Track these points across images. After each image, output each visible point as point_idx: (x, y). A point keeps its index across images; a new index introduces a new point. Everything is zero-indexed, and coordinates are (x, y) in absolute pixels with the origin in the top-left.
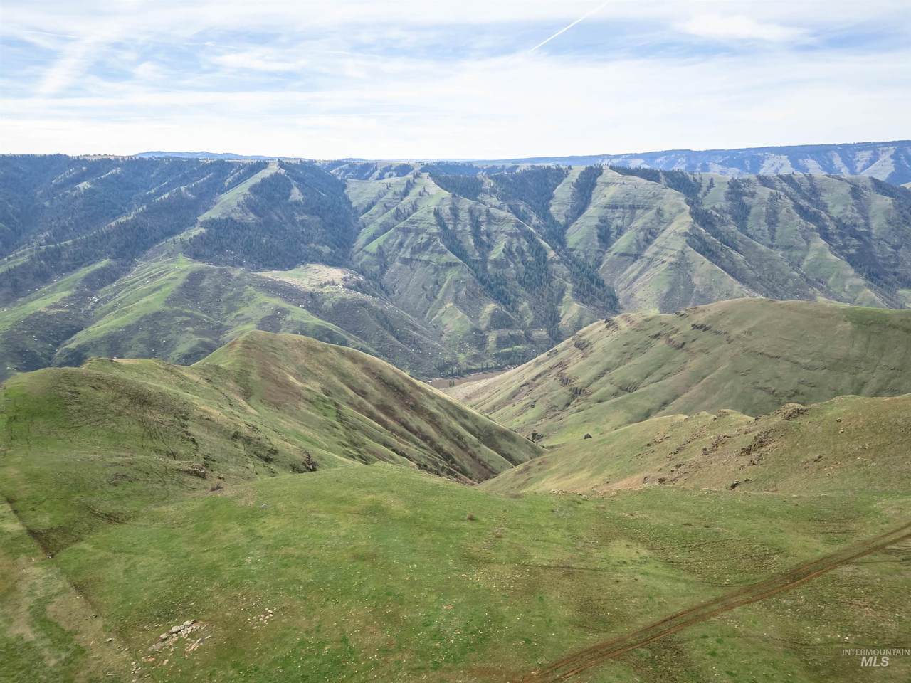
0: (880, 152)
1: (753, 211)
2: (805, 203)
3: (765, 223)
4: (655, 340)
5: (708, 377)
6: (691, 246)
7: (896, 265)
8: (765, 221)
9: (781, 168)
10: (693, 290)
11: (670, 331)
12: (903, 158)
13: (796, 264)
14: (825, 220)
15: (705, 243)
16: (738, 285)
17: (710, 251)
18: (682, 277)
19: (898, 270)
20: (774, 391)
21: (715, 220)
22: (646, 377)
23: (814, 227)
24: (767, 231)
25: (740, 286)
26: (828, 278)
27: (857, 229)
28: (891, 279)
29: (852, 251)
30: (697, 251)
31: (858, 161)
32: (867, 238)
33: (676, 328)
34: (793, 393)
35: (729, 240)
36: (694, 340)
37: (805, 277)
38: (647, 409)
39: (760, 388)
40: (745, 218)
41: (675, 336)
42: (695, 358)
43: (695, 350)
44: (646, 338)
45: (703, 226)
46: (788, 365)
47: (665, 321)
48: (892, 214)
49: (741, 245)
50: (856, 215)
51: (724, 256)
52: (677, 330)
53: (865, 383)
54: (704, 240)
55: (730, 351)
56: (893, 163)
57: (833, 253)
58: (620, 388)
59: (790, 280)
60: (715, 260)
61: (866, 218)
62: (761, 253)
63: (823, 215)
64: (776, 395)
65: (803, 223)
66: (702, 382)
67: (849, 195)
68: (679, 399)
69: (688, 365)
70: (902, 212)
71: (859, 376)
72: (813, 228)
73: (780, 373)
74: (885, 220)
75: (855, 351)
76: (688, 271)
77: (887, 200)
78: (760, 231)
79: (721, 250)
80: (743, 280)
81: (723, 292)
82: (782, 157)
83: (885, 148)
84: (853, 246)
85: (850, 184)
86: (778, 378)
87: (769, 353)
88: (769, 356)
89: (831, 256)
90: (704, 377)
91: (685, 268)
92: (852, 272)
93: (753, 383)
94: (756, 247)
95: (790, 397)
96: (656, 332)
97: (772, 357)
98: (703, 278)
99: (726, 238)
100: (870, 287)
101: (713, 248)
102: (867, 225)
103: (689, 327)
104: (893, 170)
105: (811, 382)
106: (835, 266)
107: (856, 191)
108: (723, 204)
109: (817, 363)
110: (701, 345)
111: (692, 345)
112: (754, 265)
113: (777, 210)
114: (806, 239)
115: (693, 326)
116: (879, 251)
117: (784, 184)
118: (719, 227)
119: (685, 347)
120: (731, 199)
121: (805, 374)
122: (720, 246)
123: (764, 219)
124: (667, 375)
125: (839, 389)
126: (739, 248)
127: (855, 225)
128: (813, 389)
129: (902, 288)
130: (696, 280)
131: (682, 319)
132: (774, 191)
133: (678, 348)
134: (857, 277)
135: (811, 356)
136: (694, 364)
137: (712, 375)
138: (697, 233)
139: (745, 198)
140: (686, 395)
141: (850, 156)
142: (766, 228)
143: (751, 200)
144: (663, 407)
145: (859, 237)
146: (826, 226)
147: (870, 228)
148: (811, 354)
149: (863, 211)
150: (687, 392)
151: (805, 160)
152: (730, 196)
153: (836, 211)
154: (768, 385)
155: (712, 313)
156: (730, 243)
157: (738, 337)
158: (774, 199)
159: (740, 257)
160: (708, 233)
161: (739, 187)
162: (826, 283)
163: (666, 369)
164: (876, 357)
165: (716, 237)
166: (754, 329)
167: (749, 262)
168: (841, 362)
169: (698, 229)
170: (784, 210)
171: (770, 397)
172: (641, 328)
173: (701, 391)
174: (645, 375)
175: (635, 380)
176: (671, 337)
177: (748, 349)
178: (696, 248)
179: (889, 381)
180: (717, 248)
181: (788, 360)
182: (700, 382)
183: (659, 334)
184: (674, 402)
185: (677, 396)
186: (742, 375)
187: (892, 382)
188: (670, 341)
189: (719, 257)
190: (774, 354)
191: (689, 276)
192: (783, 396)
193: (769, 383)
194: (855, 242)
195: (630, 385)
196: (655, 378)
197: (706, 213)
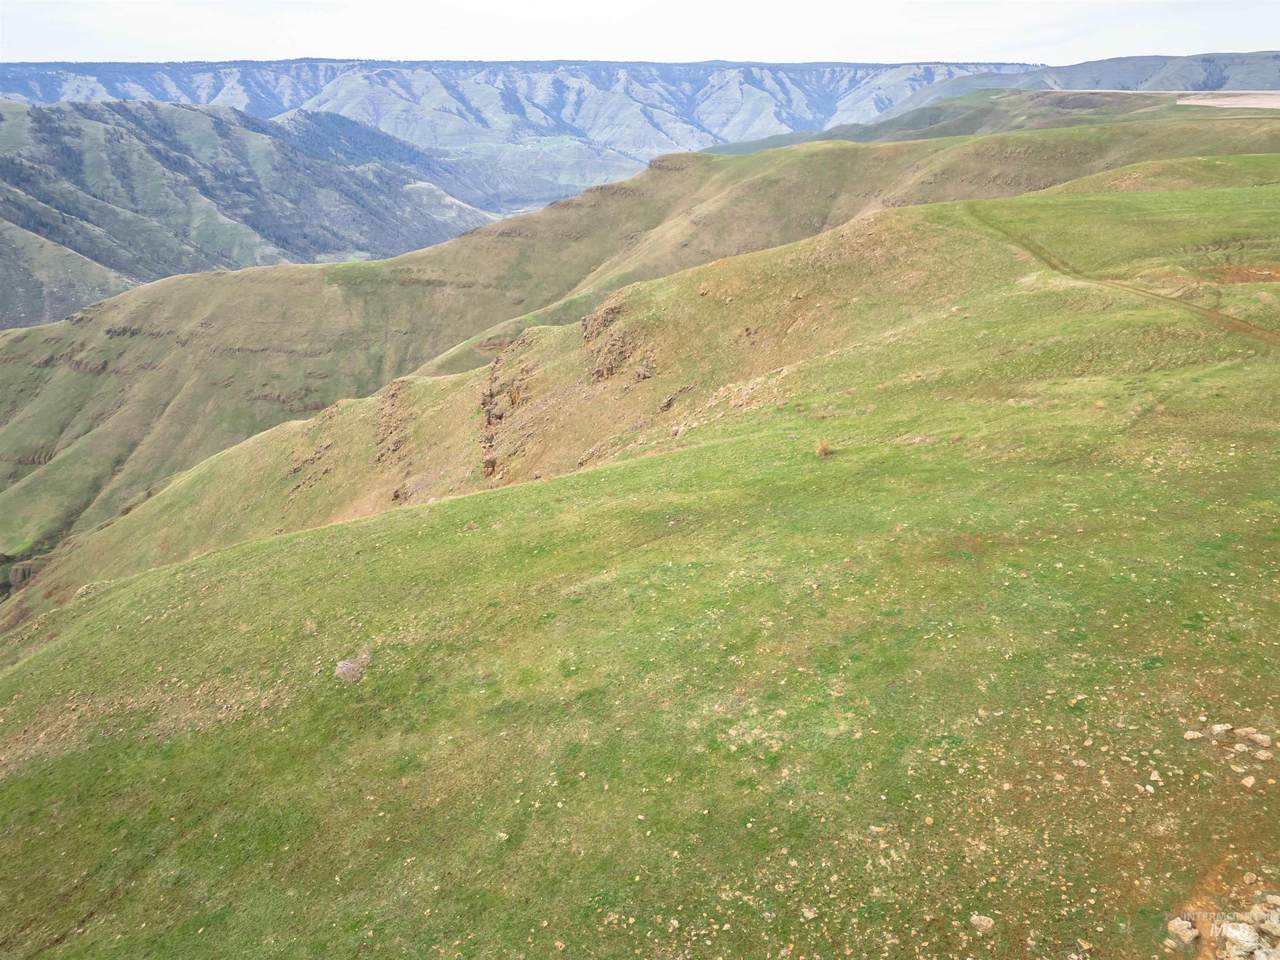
0: (223, 76)
1: (88, 158)
2: (160, 146)
3: (114, 178)
4: (47, 370)
5: (172, 404)
6: (10, 220)
7: (302, 225)
8: (113, 174)
9: (92, 95)
10: (41, 292)
11: (69, 350)
12: (253, 84)
13: (183, 233)
14: (196, 168)
15: (31, 214)
16: (112, 274)
17: (44, 225)
18: (13, 272)
19: (307, 230)
20: (279, 396)
21: (31, 175)
22: (61, 432)
23: (186, 179)
24: (121, 189)
25: (117, 275)
26: (230, 250)
27: (240, 179)
28: (301, 242)
29: (246, 211)
30: (23, 226)
31: (198, 87)
32: (256, 191)
33: (79, 342)
34: (303, 392)
35: (70, 205)
36: (120, 355)
37: (201, 251)
38: (90, 479)
39: (258, 398)
40: (80, 171)
41: (82, 355)
42: (137, 381)
43: (130, 369)
44: (30, 369)
45: (17, 185)
46: (283, 357)
47: (53, 335)
48: (276, 157)
49: (91, 211)
50: (233, 160)
51: (72, 232)
52: (83, 345)
53: (381, 357)
54: (30, 209)
55: (191, 357)
56: (244, 91)
57: (224, 215)
58: (20, 462)
59: (184, 258)
60: (60, 240)
61: (247, 164)
62: (127, 222)
63: (192, 161)
64: (284, 402)
65: (169, 174)
66: (166, 414)
67: (214, 132)
68: (140, 448)
69: (129, 395)
70: (286, 155)
71: (372, 351)
72: (185, 181)
73: (277, 370)
74: (269, 166)
75: (357, 321)
76: (21, 263)
77: (263, 138)
78: (111, 190)
79: (64, 222)
80: (115, 265)
81: (93, 289)
82: (89, 78)
83: (228, 71)
84: (246, 204)
85: (211, 116)
86: (278, 377)
87: (251, 346)
88: (252, 351)
89: (223, 219)
90: (166, 405)
91: (13, 257)
92: (257, 238)
93: (247, 393)
94: (115, 214)
95: (301, 398)
96: (45, 356)
97: (256, 351)
98: (52, 271)
99: (63, 202)
100: (285, 255)
101: (50, 221)
102: (250, 173)
103: (102, 335)
104: (247, 101)
105: (320, 372)
106: (234, 232)
107: (220, 126)
108: (33, 149)
109: (318, 346)
110: (138, 358)
111: (122, 362)
112: (124, 240)
113: (123, 156)
114: (182, 197)
115: (108, 332)
116: (277, 209)
117: (117, 116)
118: (43, 185)
119: (110, 367)
120: (44, 141)
121: (310, 364)
122: (60, 216)
123: (109, 171)
124: (99, 418)
125: (357, 372)
126: (90, 217)
127: (237, 175)
128: (327, 380)
129: (319, 253)
130: (41, 275)
131: (82, 327)
132: (108, 126)
133: (99, 373)
134: (267, 245)
135: (308, 338)
136: (140, 389)
137: (178, 397)
138: (11, 198)
139: (66, 139)
140: (148, 439)
141: (186, 80)
142: (118, 184)
143: (77, 140)
144: (117, 468)
145: (247, 191)
146: (200, 177)
147: (255, 178)
148: (306, 335)
149: (240, 153)
150: (149, 433)
151: (126, 84)
152: (39, 134)
153: (206, 154)
154: (267, 390)
155: (133, 307)
156: (69, 208)
157: (193, 334)
158: (113, 138)
159: (98, 231)
160: (30, 197)
161: (49, 120)
162: (230, 257)
163: (92, 409)
164: (381, 323)
165: (47, 202)
166: (213, 317)
167: (116, 237)
168: (345, 338)
169: (9, 191)
170: (135, 157)
171: (277, 406)
172: (12, 356)
173: (171, 425)
174: (58, 430)
175: (43, 441)
176: (77, 358)
177: (218, 347)
178: (19, 222)
179: (406, 348)
180: (55, 219)
181: (279, 351)
182: (162, 413)
183: (52, 358)
184: (135, 454)
185: (134, 445)
186: (226, 386)
187: (411, 349)
188: (78, 364)
189: (65, 234)
190: (258, 347)
191: (25, 269)
192: (292, 400)
193: (267, 387)
194: (245, 197)
195: (35, 453)
196: (79, 428)
197: (13, 163)
